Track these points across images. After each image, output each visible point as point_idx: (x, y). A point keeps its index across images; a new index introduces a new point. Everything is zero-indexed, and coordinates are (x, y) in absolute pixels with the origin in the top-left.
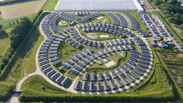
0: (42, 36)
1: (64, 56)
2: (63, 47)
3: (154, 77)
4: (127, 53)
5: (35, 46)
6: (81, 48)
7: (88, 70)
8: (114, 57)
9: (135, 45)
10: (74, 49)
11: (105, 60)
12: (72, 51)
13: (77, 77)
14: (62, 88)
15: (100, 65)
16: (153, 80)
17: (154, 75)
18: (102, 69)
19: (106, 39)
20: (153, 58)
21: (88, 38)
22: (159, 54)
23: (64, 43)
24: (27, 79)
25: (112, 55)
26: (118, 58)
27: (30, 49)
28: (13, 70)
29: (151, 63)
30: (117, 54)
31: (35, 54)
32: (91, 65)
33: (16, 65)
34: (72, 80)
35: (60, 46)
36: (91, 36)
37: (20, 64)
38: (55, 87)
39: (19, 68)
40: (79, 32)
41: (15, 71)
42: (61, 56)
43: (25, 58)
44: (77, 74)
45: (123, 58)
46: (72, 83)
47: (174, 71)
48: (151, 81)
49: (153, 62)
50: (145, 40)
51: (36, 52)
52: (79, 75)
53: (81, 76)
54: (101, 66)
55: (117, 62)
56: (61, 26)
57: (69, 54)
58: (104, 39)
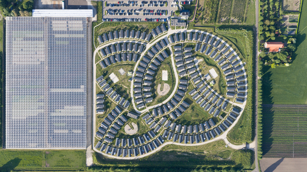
0: (163, 148)
1: (200, 118)
2: (185, 121)
3: (230, 39)
4: (197, 55)
5: (183, 151)
6: (188, 101)
7: (221, 94)
8: (204, 68)
9: (184, 44)
10: (190, 108)
11: (208, 78)
12: (193, 110)
13: (230, 102)
14: (241, 113)
15: (215, 82)
16: (234, 41)
17: (228, 38)
18: (220, 81)
19: (171, 74)
20: (206, 31)
21: (169, 95)
22: (199, 24)
23: (179, 120)
24: (231, 143)
25: (200, 71)
26: (206, 65)
27: (190, 154)
28: (222, 159)
29: (213, 36)
30: (199, 66)
31: (199, 146)
32: (216, 91)
33: (215, 159)
34: (233, 106)
35: (185, 123)
36: (164, 90)
37: (213, 155)
38: (240, 118)
39: (218, 155)
40: (156, 106)
41: (221, 157)
42: (200, 121)
43: (204, 154)
44: (227, 103)
45: (205, 60)
46: (236, 106)
47: (224, 19)
48: (235, 43)
49: (211, 33)
50: (173, 30)
51: (194, 146)
52: (228, 101)
53: (229, 99)
54: (217, 82)
55: (210, 67)
56: (138, 130)
57: (198, 113)
58: (171, 76)
